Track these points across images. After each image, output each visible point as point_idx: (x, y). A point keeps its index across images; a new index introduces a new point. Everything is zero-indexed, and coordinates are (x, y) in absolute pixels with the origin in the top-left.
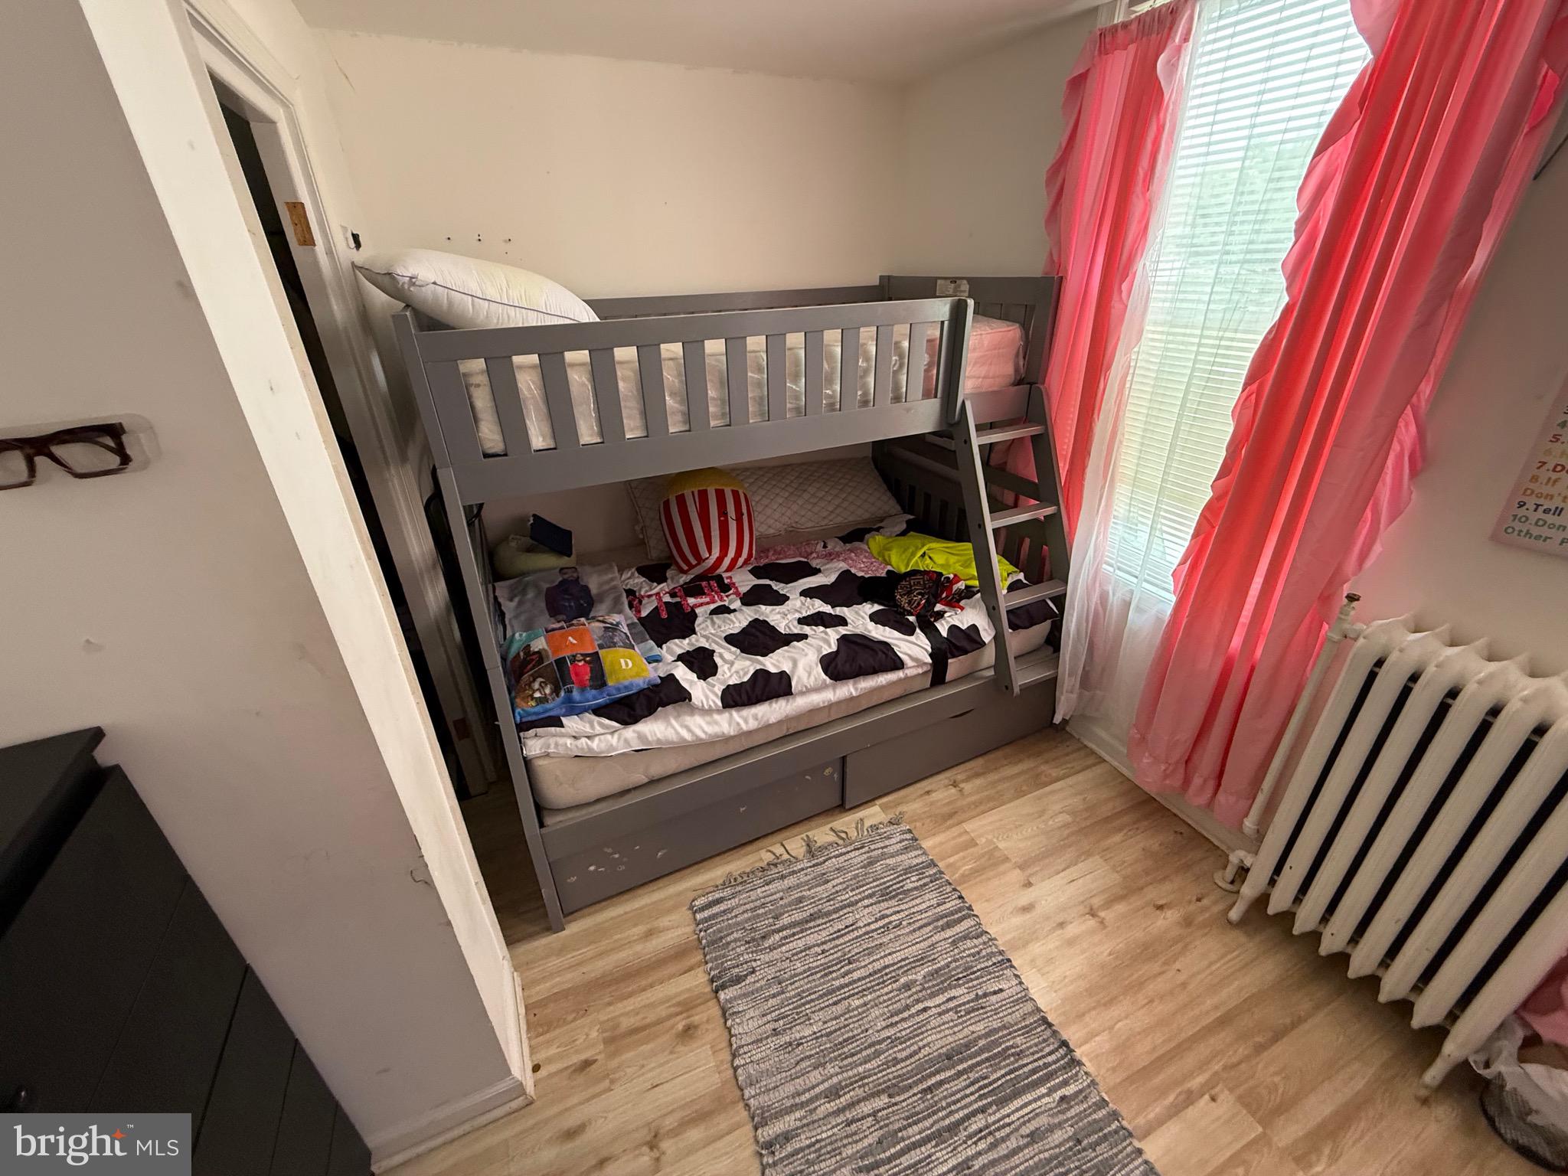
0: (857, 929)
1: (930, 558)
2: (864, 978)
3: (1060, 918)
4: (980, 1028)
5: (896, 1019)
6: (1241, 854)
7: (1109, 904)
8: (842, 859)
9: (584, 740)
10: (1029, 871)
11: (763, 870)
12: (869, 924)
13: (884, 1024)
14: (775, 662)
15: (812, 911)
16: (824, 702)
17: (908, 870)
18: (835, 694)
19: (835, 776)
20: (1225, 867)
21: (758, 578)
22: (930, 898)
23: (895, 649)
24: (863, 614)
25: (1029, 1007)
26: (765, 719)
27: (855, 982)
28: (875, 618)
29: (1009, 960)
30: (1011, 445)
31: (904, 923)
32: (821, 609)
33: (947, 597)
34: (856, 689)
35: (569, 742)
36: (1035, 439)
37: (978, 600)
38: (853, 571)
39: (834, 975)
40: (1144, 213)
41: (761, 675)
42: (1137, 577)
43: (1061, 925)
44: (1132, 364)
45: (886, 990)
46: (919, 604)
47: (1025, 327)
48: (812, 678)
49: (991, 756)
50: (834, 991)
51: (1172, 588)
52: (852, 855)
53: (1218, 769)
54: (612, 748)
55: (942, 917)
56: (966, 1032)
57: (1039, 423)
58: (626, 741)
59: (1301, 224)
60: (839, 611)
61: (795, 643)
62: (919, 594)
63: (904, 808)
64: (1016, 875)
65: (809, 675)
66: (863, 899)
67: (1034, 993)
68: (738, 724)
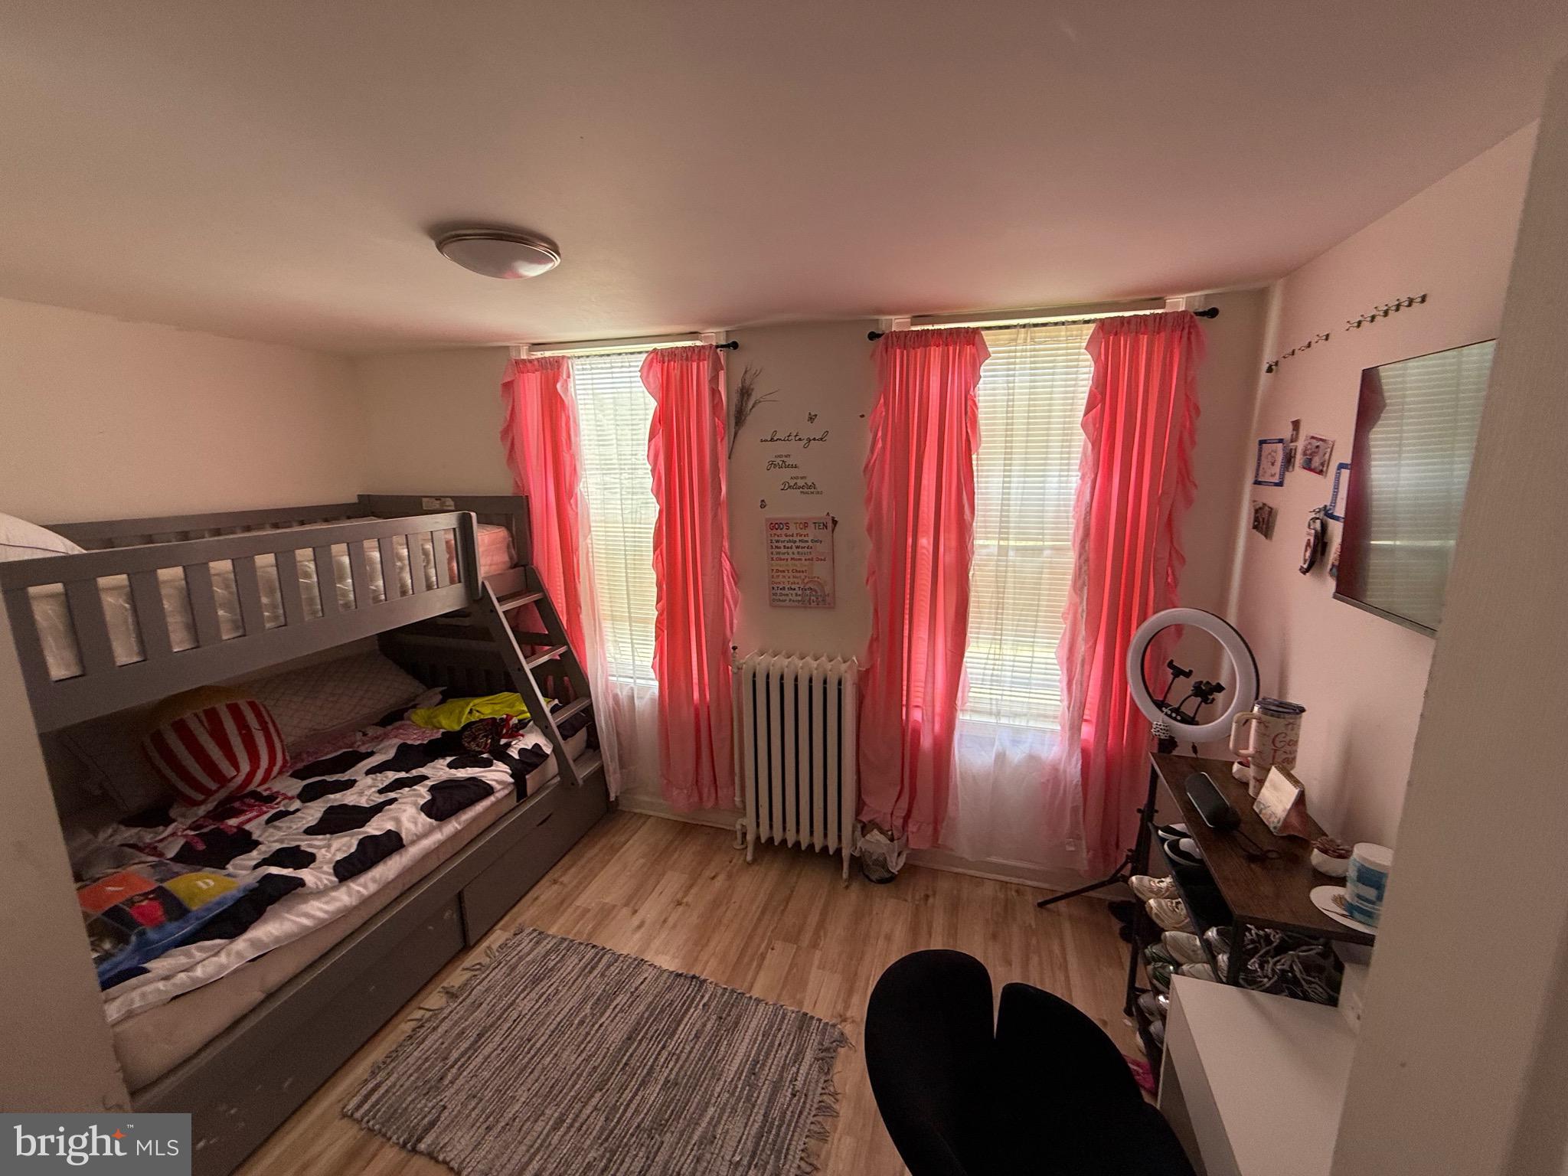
0: (524, 1016)
1: (478, 711)
2: (546, 1041)
3: (662, 919)
4: (642, 1008)
5: (583, 1046)
6: (740, 821)
7: (686, 893)
8: (485, 982)
9: (182, 975)
10: (632, 905)
11: (410, 1037)
12: (532, 1008)
13: (576, 1056)
14: (375, 827)
15: (477, 1032)
16: (435, 843)
17: (548, 953)
18: (442, 834)
19: (455, 916)
20: (736, 838)
21: (303, 779)
22: (574, 959)
23: (483, 779)
24: (439, 766)
25: (666, 975)
26: (383, 879)
27: (540, 1049)
28: (450, 766)
29: (642, 960)
30: (518, 613)
31: (560, 988)
32: (397, 777)
33: (507, 731)
34: (459, 824)
35: (161, 985)
36: (536, 602)
37: (532, 727)
38: (409, 742)
39: (521, 1057)
40: (571, 461)
41: (366, 842)
42: (632, 678)
43: (665, 921)
44: (590, 546)
45: (567, 1036)
46: (486, 744)
47: (509, 528)
48: (420, 825)
49: (572, 852)
50: (526, 1067)
51: (654, 677)
52: (493, 974)
53: (712, 778)
54: (223, 967)
55: (586, 967)
56: (633, 1017)
57: (539, 592)
58: (239, 954)
59: (653, 471)
60: (415, 773)
61: (387, 807)
62: (483, 737)
63: (520, 920)
64: (625, 911)
65: (416, 823)
66: (519, 995)
67: (665, 967)
68: (358, 892)
